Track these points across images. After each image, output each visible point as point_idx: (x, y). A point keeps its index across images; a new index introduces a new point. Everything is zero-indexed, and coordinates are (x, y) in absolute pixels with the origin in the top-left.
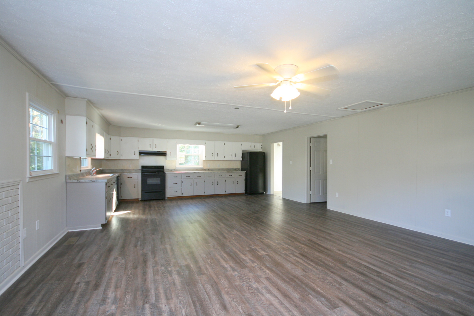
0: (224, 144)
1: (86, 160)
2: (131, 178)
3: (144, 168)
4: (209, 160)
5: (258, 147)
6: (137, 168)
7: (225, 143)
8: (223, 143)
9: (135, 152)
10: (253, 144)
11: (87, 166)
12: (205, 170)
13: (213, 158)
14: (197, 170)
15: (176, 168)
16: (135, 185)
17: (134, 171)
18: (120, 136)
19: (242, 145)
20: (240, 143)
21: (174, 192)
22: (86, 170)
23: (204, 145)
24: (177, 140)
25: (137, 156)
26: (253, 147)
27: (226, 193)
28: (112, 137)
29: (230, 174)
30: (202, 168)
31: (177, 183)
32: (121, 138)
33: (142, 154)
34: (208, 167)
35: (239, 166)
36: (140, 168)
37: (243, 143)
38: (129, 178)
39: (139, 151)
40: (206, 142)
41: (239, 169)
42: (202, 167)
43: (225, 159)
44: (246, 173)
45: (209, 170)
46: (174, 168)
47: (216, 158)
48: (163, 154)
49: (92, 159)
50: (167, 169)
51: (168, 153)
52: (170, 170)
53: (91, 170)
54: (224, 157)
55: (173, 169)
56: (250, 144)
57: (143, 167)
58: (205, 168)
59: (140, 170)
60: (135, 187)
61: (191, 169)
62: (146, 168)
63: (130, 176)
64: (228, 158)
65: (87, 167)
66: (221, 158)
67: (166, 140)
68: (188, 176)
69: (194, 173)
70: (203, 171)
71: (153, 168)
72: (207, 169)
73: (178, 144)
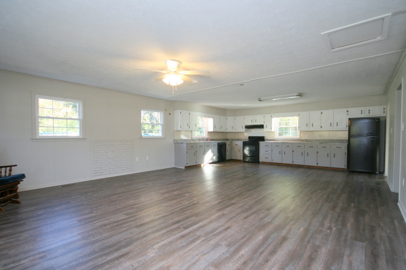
0: (322, 113)
2: (237, 144)
4: (307, 131)
5: (376, 112)
7: (323, 111)
8: (320, 112)
9: (242, 126)
10: (367, 108)
12: (302, 140)
13: (307, 129)
14: (293, 140)
15: (275, 139)
19: (348, 111)
20: (345, 110)
21: (266, 158)
24: (272, 115)
25: (244, 130)
26: (367, 112)
27: (318, 165)
28: (228, 118)
30: (299, 139)
31: (268, 151)
33: (248, 127)
34: (305, 137)
39: (245, 125)
40: (300, 113)
42: (299, 137)
43: (322, 129)
45: (306, 140)
46: (273, 138)
48: (261, 127)
49: (209, 132)
50: (267, 139)
51: (265, 126)
52: (269, 140)
54: (321, 127)
55: (272, 139)
59: (247, 139)
60: (239, 152)
61: (287, 139)
62: (251, 138)
66: (316, 128)
67: (263, 116)
68: (277, 145)
69: (283, 143)
70: (300, 141)
71: (256, 138)
72: (304, 140)
73: (273, 118)
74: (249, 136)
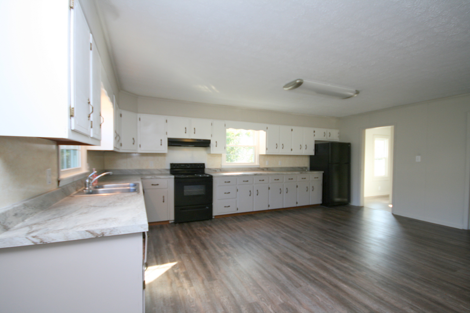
0: (292, 130)
1: (75, 154)
2: (158, 185)
3: (174, 167)
5: (334, 136)
6: (163, 168)
7: (293, 128)
8: (290, 128)
9: (161, 140)
10: (329, 131)
11: (78, 167)
12: (263, 169)
13: (275, 152)
14: (251, 169)
15: (223, 167)
16: (164, 197)
17: (159, 173)
18: (136, 112)
19: (314, 132)
20: (312, 129)
21: (225, 207)
22: (74, 177)
23: (264, 131)
24: (226, 123)
25: (164, 148)
26: (328, 135)
27: (298, 205)
28: (124, 113)
29: (304, 176)
30: (258, 167)
31: (229, 193)
32: (139, 115)
33: (173, 143)
34: (266, 164)
35: (306, 163)
36: (169, 167)
37: (316, 129)
38: (153, 186)
40: (268, 125)
41: (306, 168)
42: (259, 164)
43: (292, 153)
44: (323, 174)
45: (267, 169)
46: (219, 167)
47: (280, 152)
48: (205, 144)
49: (89, 152)
50: (209, 169)
51: (212, 143)
52: (213, 170)
53: (86, 175)
54: (292, 150)
55: (218, 169)
56: (325, 130)
57: (172, 165)
58: (262, 166)
59: (167, 170)
60: (164, 201)
61: (243, 168)
62: (178, 167)
63: (155, 182)
64: (297, 151)
65: (79, 169)
66: (287, 151)
67: (210, 121)
68: (245, 179)
69: (255, 175)
70: (260, 171)
71: (188, 167)
72: (265, 168)
73: (228, 128)
74: (172, 162)
